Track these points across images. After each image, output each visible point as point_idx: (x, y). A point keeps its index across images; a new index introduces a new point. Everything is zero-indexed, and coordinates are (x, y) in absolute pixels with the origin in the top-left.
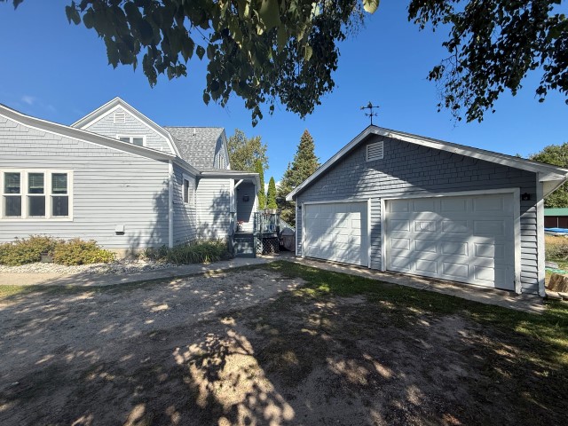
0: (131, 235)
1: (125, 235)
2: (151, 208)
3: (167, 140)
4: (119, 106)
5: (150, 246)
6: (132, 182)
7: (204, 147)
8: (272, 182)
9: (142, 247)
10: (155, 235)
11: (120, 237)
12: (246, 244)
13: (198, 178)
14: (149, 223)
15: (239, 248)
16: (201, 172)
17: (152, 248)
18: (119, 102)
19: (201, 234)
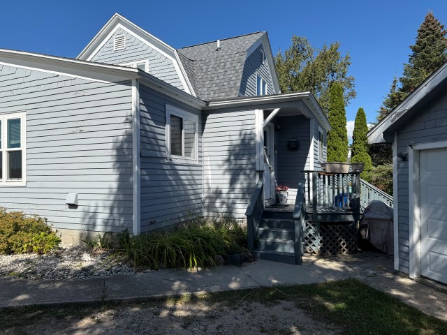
0: (86, 208)
1: (79, 209)
2: (110, 165)
3: (174, 61)
4: (119, 25)
5: (109, 229)
6: (87, 123)
7: (228, 65)
8: (361, 117)
9: (99, 230)
10: (116, 210)
11: (72, 212)
12: (284, 232)
13: (204, 114)
14: (107, 191)
15: (269, 240)
16: (207, 103)
17: (110, 233)
18: (119, 21)
19: (211, 207)
